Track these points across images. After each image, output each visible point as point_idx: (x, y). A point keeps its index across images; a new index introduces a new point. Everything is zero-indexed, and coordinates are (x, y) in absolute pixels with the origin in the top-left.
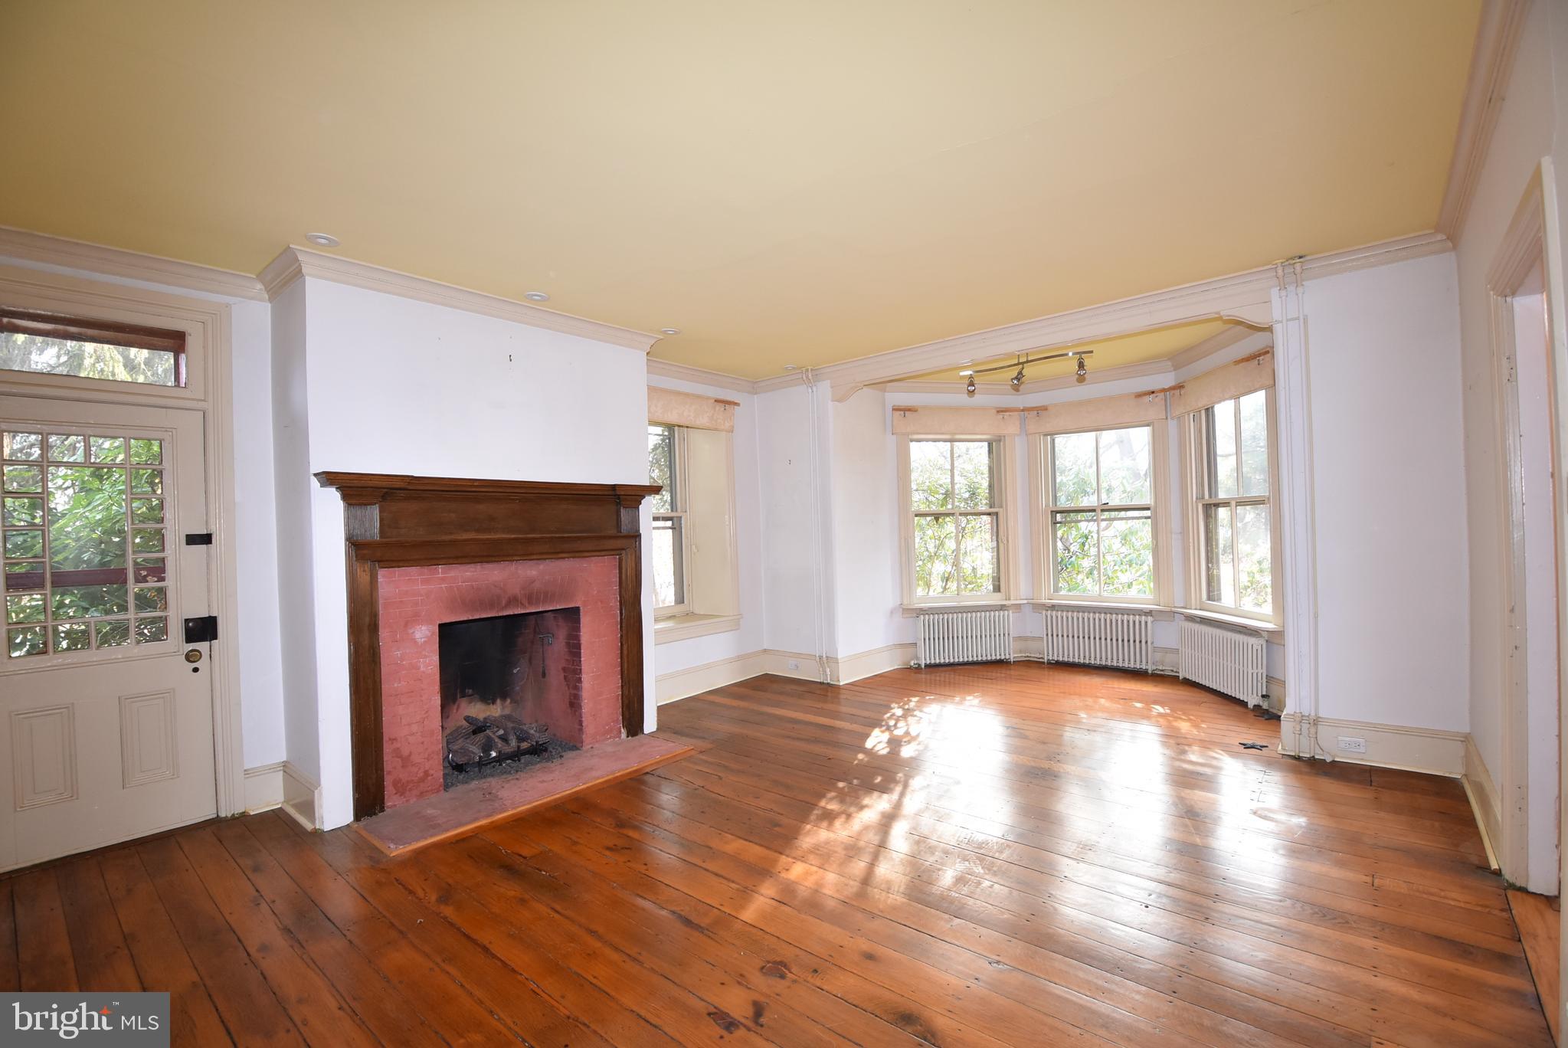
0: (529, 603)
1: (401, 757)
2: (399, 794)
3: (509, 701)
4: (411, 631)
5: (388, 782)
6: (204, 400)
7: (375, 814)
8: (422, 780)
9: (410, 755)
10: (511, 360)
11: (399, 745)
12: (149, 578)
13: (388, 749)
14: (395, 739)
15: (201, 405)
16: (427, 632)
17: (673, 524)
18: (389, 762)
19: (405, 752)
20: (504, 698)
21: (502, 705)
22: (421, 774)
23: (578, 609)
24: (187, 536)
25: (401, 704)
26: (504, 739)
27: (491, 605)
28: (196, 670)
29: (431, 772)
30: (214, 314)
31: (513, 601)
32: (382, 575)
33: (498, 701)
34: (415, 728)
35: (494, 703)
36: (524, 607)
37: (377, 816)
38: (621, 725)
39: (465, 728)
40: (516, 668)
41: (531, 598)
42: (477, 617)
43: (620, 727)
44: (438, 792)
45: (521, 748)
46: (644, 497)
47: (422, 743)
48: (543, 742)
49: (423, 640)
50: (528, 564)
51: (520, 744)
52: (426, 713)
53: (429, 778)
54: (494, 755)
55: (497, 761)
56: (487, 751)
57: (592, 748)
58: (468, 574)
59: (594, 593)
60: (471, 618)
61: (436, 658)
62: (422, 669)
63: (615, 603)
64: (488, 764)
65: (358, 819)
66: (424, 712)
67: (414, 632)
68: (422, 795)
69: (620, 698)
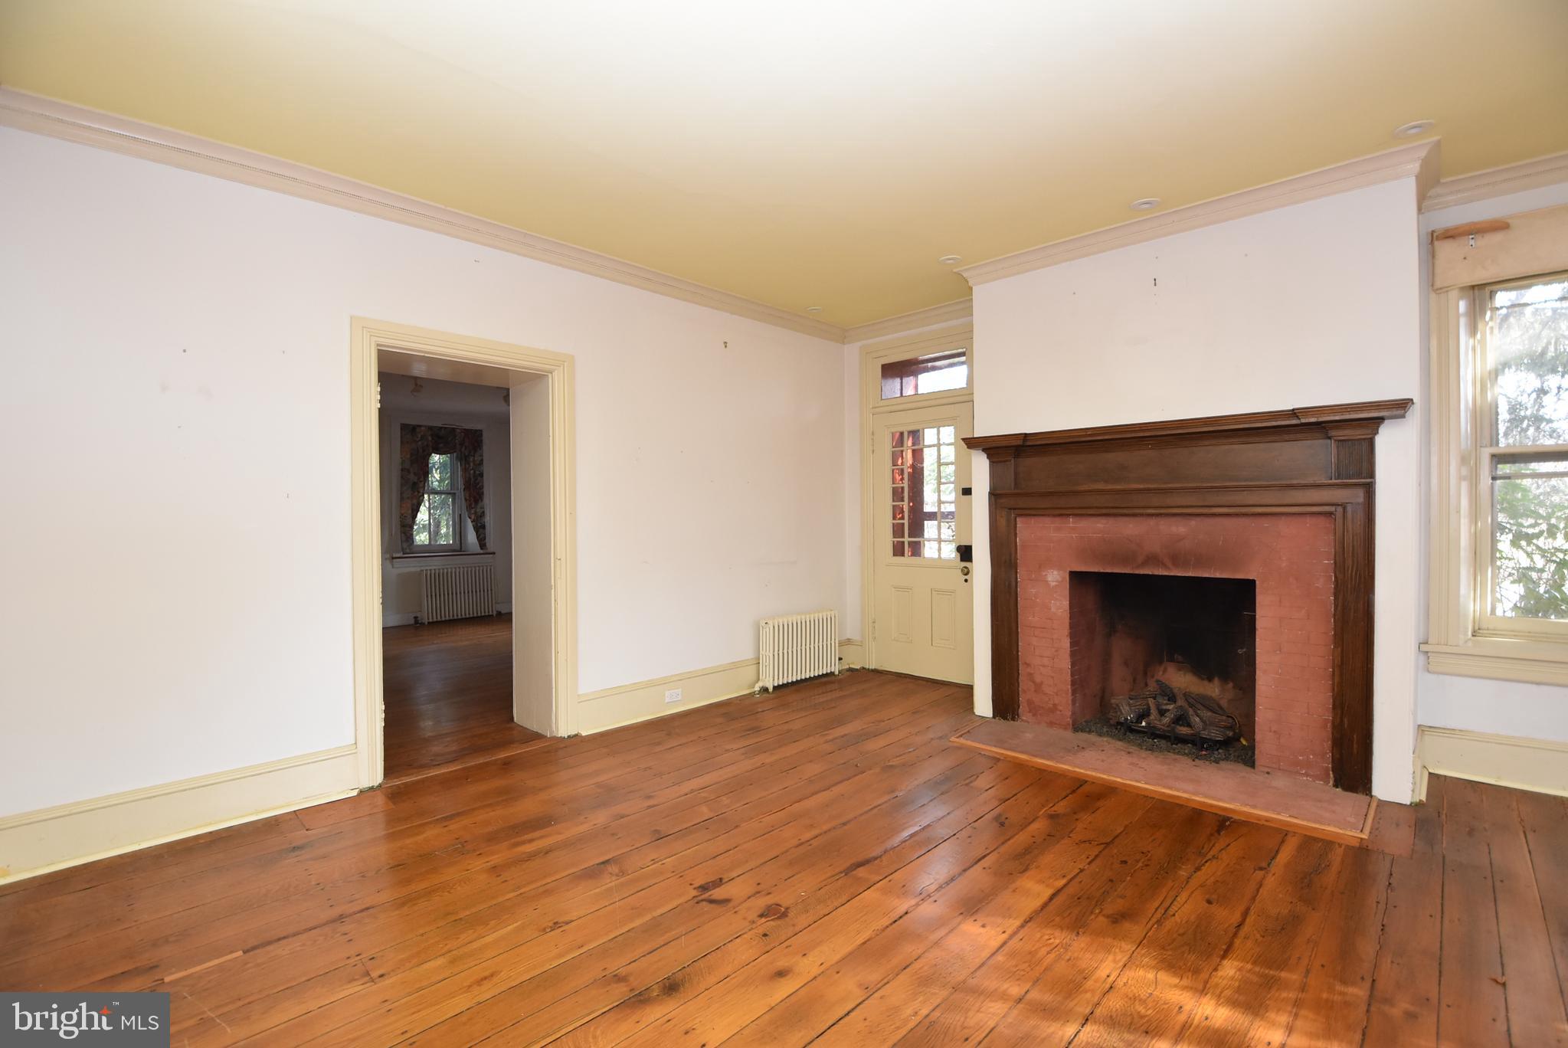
0: (1174, 565)
1: (1034, 682)
2: (1032, 713)
3: (1231, 685)
4: (1044, 574)
7: (1007, 719)
8: (1052, 711)
9: (1041, 684)
10: (1155, 285)
11: (1032, 671)
13: (1023, 670)
14: (1029, 665)
15: (971, 397)
16: (1058, 577)
18: (1024, 684)
19: (1038, 679)
20: (1225, 677)
22: (1050, 705)
23: (1250, 585)
24: (963, 489)
25: (1034, 636)
26: (1162, 713)
27: (1126, 561)
28: (966, 581)
29: (1060, 708)
31: (1152, 559)
32: (1021, 523)
33: (1216, 681)
34: (1046, 661)
35: (1210, 680)
36: (1167, 568)
37: (1012, 722)
38: (1330, 766)
39: (1150, 691)
40: (1242, 648)
41: (1176, 559)
42: (1109, 570)
43: (1327, 767)
44: (1066, 729)
45: (1177, 731)
46: (1380, 420)
47: (1053, 677)
48: (1208, 737)
49: (1054, 583)
50: (1174, 519)
51: (1178, 727)
52: (1057, 651)
53: (1058, 712)
54: (1144, 724)
55: (1139, 732)
56: (1141, 717)
57: (1268, 773)
58: (1099, 525)
59: (1284, 564)
60: (1102, 571)
61: (1066, 603)
62: (1053, 610)
63: (1324, 584)
64: (1132, 731)
65: (994, 717)
66: (1054, 650)
67: (1046, 575)
68: (1051, 724)
69: (1329, 725)
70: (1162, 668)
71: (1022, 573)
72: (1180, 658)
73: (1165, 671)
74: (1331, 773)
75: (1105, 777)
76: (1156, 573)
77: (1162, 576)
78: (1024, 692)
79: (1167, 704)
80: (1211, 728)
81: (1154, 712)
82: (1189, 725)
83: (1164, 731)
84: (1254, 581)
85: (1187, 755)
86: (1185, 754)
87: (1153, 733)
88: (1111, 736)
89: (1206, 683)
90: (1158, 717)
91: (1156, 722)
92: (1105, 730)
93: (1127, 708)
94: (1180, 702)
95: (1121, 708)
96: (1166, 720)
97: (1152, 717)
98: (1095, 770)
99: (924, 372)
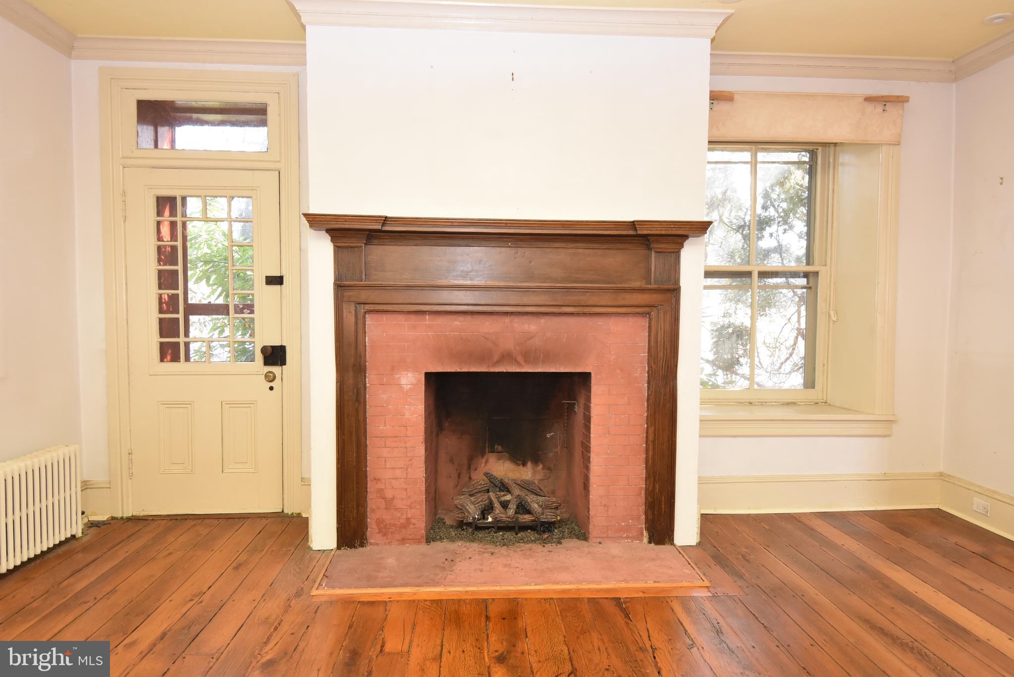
0: (525, 361)
1: (384, 498)
2: (381, 534)
3: (541, 466)
4: (397, 376)
5: (371, 521)
6: (279, 162)
7: (355, 547)
8: (404, 526)
9: (393, 499)
11: (382, 487)
12: (245, 311)
13: (371, 486)
14: (379, 480)
15: (277, 166)
16: (412, 380)
17: (808, 283)
18: (373, 501)
19: (389, 494)
20: (536, 460)
21: (533, 469)
22: (403, 521)
23: (589, 374)
24: (266, 276)
25: (386, 447)
26: (505, 505)
27: (482, 359)
28: (271, 388)
29: (413, 521)
30: (285, 84)
31: (507, 357)
32: (371, 319)
33: (529, 464)
34: (398, 473)
35: (524, 464)
36: (519, 364)
37: (361, 548)
38: (644, 526)
39: (481, 484)
40: (550, 433)
41: (528, 356)
42: (465, 369)
43: (642, 528)
44: (419, 542)
45: (520, 520)
46: (686, 237)
47: (406, 490)
48: (546, 520)
49: (409, 386)
50: (526, 318)
51: (520, 516)
52: (410, 460)
53: (412, 526)
54: (490, 520)
55: (488, 528)
56: (484, 514)
57: (600, 543)
58: (456, 323)
59: (612, 358)
60: (459, 370)
61: (421, 407)
62: (407, 416)
63: (641, 374)
64: (478, 528)
65: (339, 547)
66: (407, 459)
67: (400, 377)
68: (403, 541)
69: (643, 492)
70: (484, 460)
71: (371, 378)
72: (500, 448)
73: (487, 462)
74: (644, 532)
75: (498, 588)
76: (510, 370)
77: (514, 372)
78: (373, 511)
79: (504, 496)
80: (547, 510)
81: (497, 505)
82: (529, 512)
83: (508, 522)
84: (590, 374)
85: (535, 541)
86: (532, 541)
87: (500, 527)
88: (461, 539)
89: (521, 467)
90: (502, 510)
91: (501, 515)
92: (453, 534)
93: (472, 507)
94: (517, 491)
95: (467, 507)
96: (511, 512)
97: (497, 511)
98: (485, 583)
99: (188, 124)
